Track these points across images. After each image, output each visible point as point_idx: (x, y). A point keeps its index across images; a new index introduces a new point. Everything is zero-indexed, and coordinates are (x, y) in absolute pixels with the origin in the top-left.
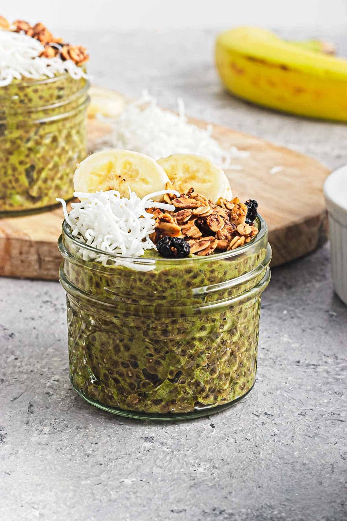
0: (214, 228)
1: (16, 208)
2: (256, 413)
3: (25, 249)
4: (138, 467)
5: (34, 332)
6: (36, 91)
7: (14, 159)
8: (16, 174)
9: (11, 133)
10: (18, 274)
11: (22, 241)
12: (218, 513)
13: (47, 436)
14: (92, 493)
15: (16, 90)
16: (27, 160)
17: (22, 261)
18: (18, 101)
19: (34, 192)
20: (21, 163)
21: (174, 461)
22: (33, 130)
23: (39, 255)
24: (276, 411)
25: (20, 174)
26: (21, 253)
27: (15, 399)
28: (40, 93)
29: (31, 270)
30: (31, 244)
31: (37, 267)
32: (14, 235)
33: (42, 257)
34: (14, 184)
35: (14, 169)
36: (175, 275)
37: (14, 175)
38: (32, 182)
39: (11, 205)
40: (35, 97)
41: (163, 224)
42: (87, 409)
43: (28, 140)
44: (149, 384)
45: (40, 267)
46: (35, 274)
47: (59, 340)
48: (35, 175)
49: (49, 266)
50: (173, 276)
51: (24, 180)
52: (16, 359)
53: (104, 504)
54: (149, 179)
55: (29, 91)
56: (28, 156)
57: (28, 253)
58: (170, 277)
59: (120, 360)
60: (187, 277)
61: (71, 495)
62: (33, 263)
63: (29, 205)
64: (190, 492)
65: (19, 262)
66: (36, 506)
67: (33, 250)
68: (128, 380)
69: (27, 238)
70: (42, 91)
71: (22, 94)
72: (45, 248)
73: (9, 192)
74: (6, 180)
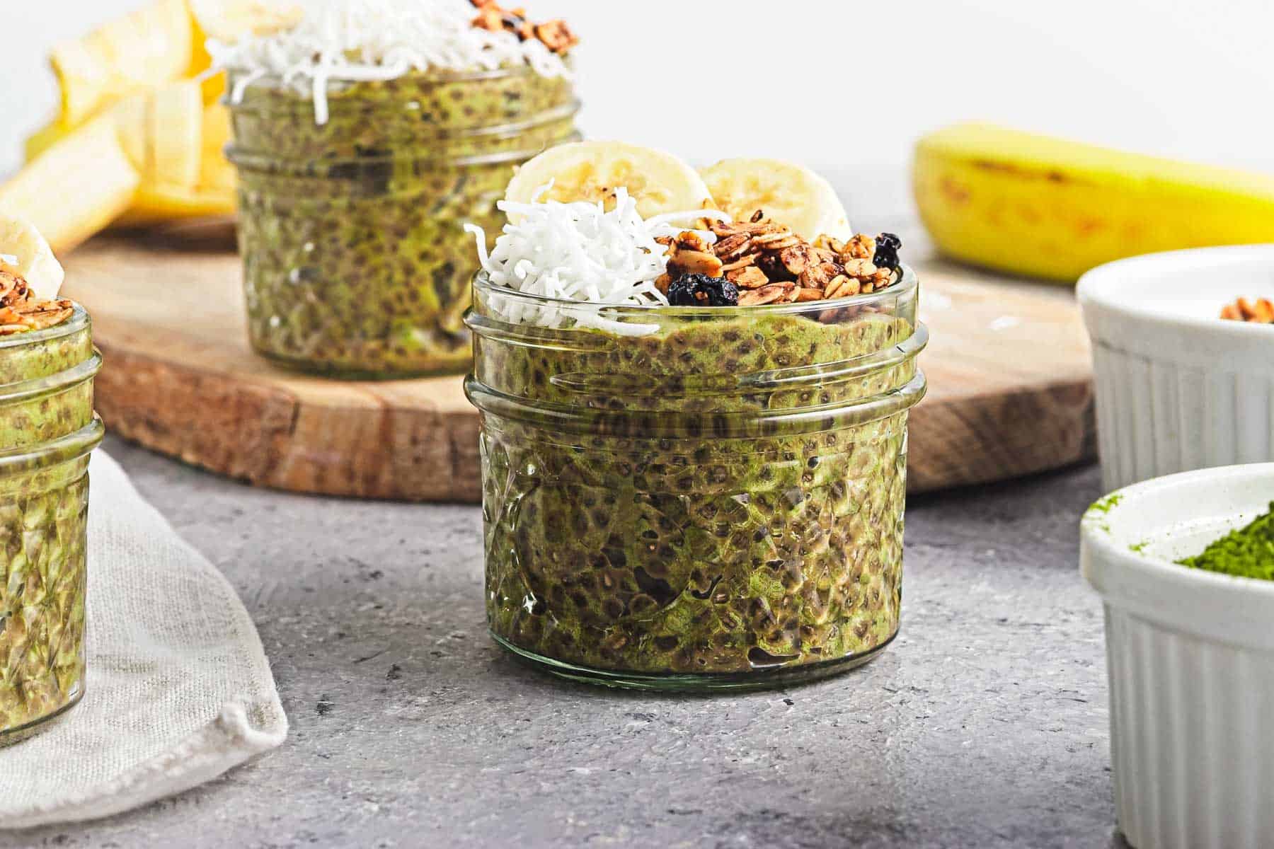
0: (795, 267)
2: (891, 688)
3: (424, 431)
4: (611, 754)
5: (425, 572)
6: (457, 96)
7: (409, 248)
8: (413, 281)
9: (402, 187)
10: (408, 490)
11: (417, 415)
13: (420, 709)
14: (501, 785)
15: (412, 91)
16: (437, 251)
17: (417, 460)
18: (417, 116)
19: (452, 324)
20: (424, 256)
21: (692, 748)
22: (452, 180)
23: (452, 443)
25: (421, 281)
26: (414, 441)
27: (363, 659)
28: (467, 102)
29: (435, 479)
30: (436, 421)
31: (448, 472)
32: (401, 404)
33: (459, 448)
34: (408, 305)
35: (409, 270)
36: (702, 344)
37: (407, 284)
38: (447, 300)
39: (401, 351)
40: (455, 109)
41: (684, 253)
43: (441, 204)
44: (648, 603)
45: (456, 472)
46: (443, 488)
48: (454, 286)
49: (474, 469)
50: (696, 345)
51: (429, 296)
52: (378, 607)
53: (524, 799)
54: (668, 194)
55: (443, 94)
56: (438, 241)
57: (430, 439)
58: (690, 349)
59: (587, 551)
60: (727, 349)
62: (441, 463)
63: (439, 353)
64: (718, 789)
65: (408, 464)
67: (440, 433)
68: (604, 597)
69: (428, 408)
70: (472, 96)
71: (426, 101)
72: (468, 428)
73: (396, 321)
74: (390, 294)
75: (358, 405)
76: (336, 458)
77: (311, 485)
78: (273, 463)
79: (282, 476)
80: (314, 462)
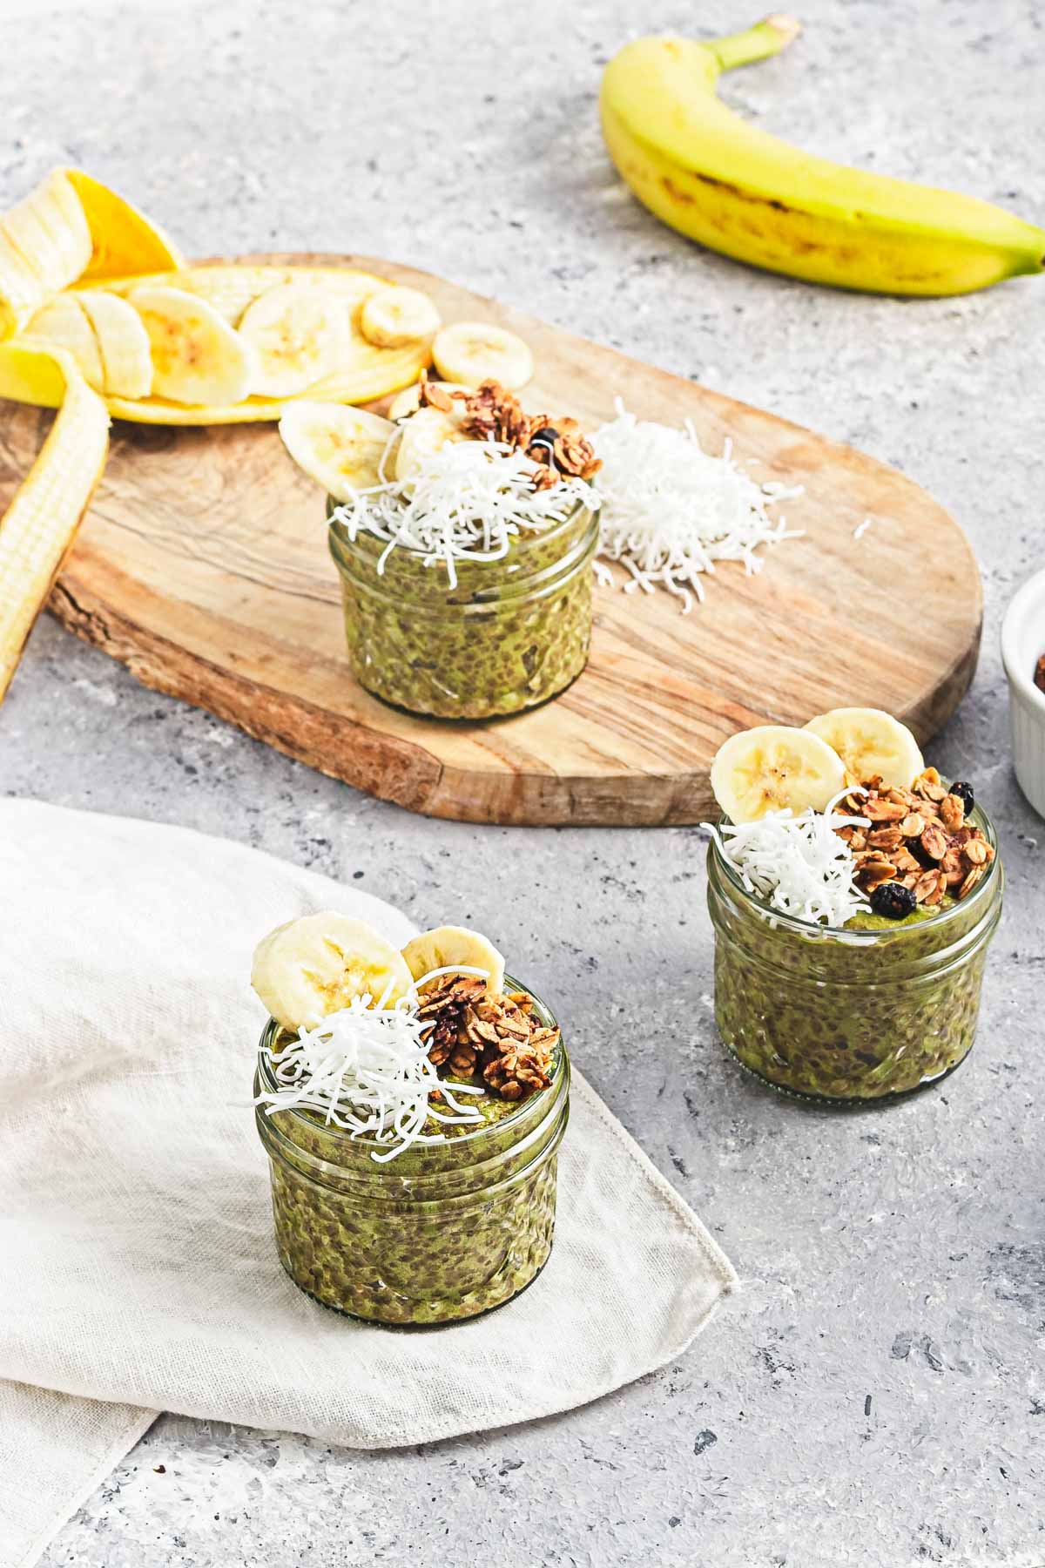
0: (936, 854)
1: (510, 709)
2: (992, 1067)
3: (548, 789)
4: (879, 1191)
5: (622, 950)
7: (507, 646)
8: (509, 663)
10: (534, 820)
11: (543, 779)
12: (1007, 1252)
13: (737, 1156)
14: (842, 1246)
16: (527, 642)
17: (543, 805)
19: (535, 683)
20: (518, 647)
21: (919, 1172)
23: (571, 796)
24: (1016, 1060)
25: (515, 662)
26: (541, 795)
27: (661, 1091)
29: (557, 814)
30: (558, 782)
31: (567, 811)
32: (527, 768)
33: (577, 799)
34: (506, 678)
35: (506, 658)
36: (907, 945)
37: (505, 666)
38: (532, 670)
39: (502, 707)
41: (871, 864)
42: (767, 1095)
44: (860, 1066)
45: (572, 811)
46: (564, 820)
47: (664, 961)
48: (537, 660)
49: (587, 810)
50: (904, 946)
51: (521, 670)
52: (622, 1010)
53: (865, 1261)
54: (818, 770)
55: (534, 552)
56: (528, 637)
57: (553, 794)
58: (899, 949)
59: (822, 1041)
60: (920, 944)
61: (816, 1252)
62: (561, 806)
63: (527, 702)
64: (961, 1223)
65: (538, 807)
66: (783, 1280)
67: (561, 790)
69: (551, 773)
72: (583, 787)
73: (497, 690)
74: (493, 675)
75: (494, 771)
76: (478, 802)
77: (454, 815)
78: (420, 800)
79: (429, 807)
80: (457, 803)
